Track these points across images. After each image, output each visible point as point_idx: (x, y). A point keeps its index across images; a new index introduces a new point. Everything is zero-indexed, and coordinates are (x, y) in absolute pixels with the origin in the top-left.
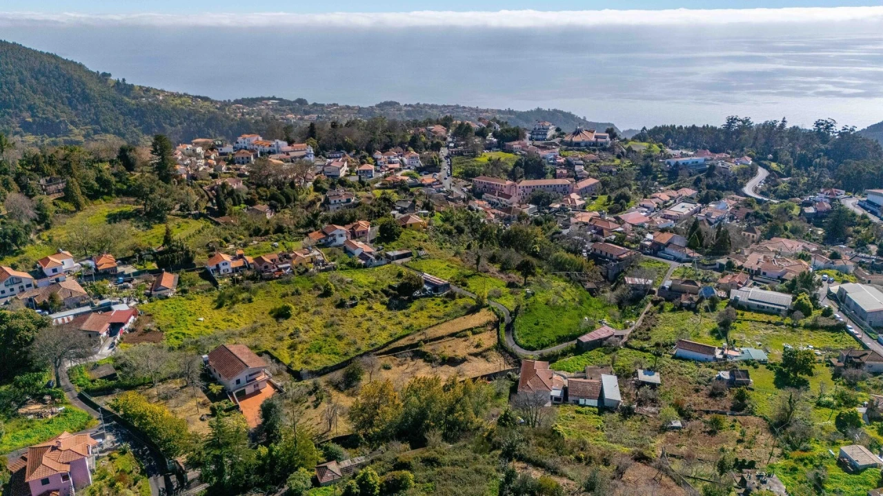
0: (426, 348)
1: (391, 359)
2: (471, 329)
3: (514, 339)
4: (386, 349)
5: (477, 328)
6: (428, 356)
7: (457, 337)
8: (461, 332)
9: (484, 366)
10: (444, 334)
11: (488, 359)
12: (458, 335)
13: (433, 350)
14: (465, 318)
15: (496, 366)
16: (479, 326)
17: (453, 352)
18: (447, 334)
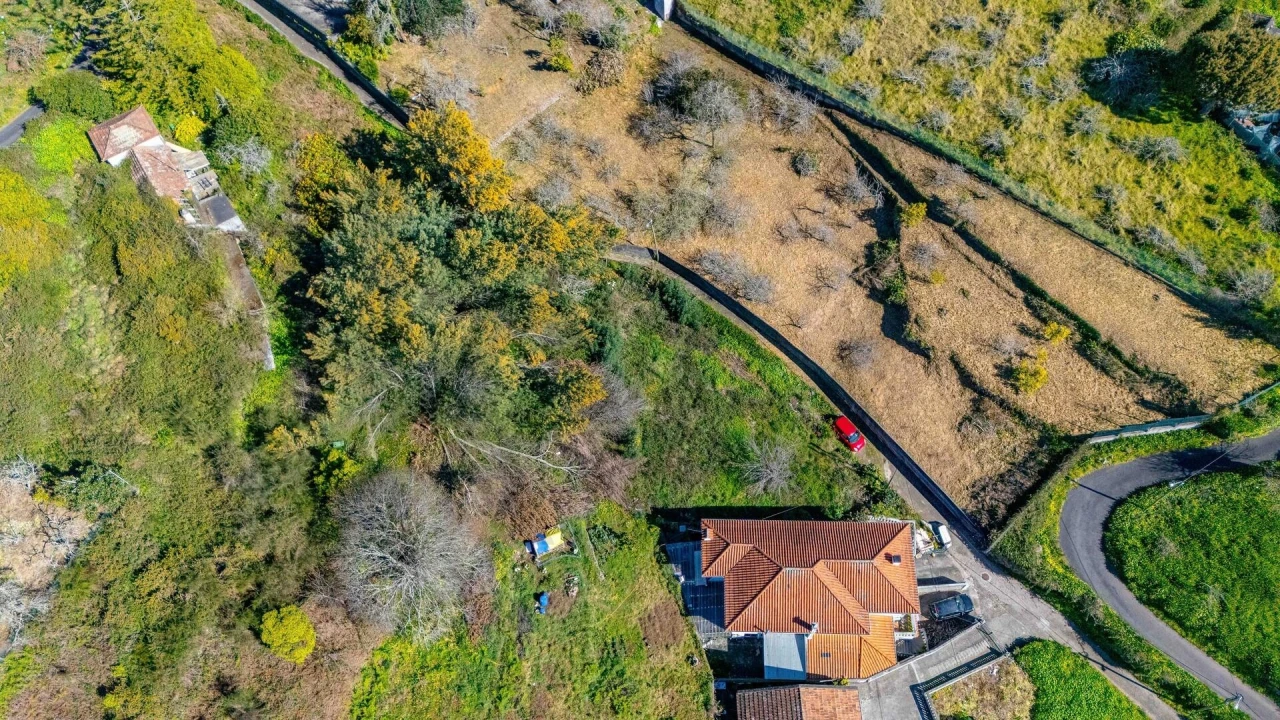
3: (1140, 492)
5: (1112, 349)
8: (1053, 303)
9: (926, 416)
10: (1012, 259)
11: (970, 421)
12: (1035, 301)
13: (917, 250)
14: (1156, 297)
15: (951, 456)
16: (1127, 354)
17: (935, 310)
18: (1016, 267)
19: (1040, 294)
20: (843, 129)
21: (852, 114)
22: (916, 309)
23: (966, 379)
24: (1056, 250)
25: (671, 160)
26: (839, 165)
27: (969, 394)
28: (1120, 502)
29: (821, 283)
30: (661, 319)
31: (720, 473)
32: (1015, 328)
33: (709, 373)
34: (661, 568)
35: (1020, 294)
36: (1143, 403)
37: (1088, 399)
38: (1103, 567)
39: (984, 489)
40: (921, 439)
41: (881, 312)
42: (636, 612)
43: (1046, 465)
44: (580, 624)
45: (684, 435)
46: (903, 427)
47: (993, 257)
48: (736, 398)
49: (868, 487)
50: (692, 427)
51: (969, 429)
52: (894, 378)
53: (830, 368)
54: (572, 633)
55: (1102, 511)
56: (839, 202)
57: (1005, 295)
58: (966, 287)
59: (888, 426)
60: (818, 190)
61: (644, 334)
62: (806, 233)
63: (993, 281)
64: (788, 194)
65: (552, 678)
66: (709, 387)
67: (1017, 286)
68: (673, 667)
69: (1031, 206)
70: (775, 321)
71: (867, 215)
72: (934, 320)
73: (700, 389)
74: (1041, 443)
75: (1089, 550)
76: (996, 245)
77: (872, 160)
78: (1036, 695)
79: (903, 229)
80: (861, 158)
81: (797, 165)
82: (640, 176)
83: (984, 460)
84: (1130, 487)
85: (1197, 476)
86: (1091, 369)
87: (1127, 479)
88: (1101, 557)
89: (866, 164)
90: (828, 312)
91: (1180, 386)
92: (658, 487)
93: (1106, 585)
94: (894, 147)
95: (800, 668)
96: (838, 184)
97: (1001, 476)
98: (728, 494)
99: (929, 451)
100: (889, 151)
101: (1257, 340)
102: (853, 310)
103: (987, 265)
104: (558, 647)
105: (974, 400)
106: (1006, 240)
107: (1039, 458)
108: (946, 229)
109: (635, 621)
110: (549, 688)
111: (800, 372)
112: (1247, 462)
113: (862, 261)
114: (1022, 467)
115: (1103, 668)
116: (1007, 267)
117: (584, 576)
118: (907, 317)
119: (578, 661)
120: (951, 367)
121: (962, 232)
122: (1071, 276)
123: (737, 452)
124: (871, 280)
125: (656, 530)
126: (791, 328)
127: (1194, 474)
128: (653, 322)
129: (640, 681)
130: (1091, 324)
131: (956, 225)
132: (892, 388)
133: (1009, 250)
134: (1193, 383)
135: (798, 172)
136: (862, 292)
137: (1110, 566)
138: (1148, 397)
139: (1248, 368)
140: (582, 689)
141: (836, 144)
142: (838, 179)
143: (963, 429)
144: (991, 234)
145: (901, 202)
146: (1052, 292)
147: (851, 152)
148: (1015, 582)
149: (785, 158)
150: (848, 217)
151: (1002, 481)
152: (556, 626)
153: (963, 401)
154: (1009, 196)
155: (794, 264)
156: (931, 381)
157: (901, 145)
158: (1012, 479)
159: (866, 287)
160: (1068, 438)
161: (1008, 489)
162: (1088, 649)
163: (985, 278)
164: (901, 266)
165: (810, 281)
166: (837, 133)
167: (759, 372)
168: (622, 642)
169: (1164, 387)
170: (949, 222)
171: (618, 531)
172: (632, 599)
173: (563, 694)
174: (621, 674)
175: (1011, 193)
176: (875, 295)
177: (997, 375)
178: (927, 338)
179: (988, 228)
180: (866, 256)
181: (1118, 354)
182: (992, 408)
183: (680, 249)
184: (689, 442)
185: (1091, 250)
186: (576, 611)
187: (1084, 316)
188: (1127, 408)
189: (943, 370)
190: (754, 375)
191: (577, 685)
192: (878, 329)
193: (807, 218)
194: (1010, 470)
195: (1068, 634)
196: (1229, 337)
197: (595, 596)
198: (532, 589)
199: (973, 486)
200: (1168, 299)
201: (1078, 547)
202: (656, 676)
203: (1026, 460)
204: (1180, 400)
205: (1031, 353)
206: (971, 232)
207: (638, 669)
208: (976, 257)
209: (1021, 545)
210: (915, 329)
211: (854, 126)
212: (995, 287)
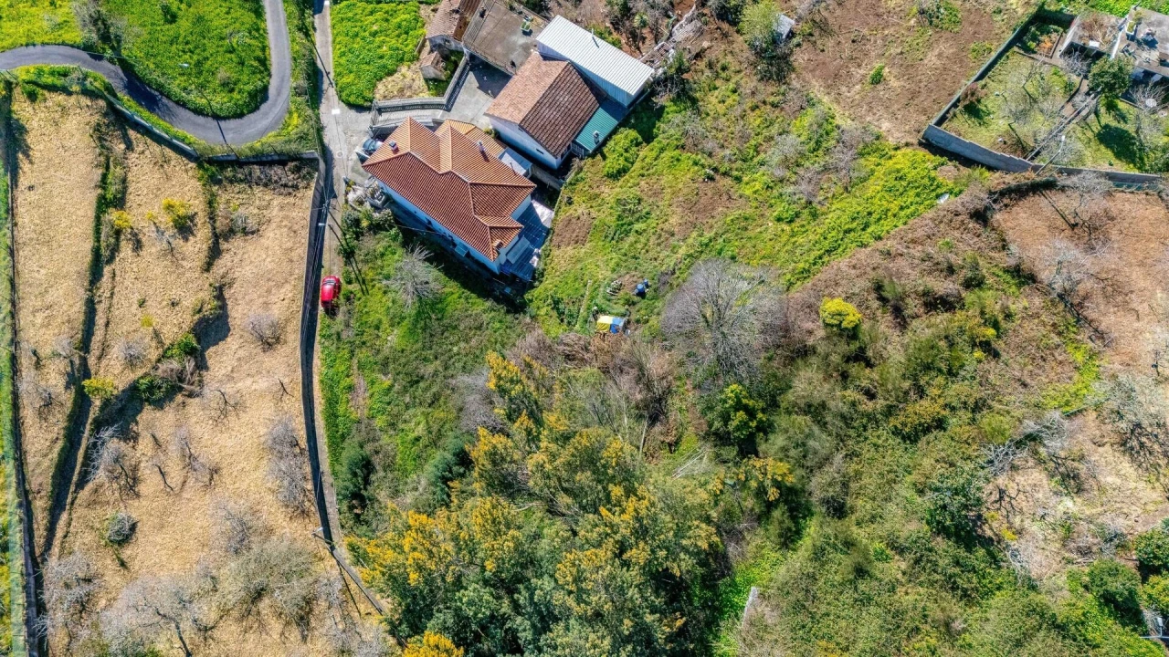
0: (111, 377)
1: (91, 504)
2: (103, 204)
3: (198, 111)
4: (40, 505)
5: (104, 182)
6: (151, 388)
7: (111, 260)
8: (98, 240)
9: (267, 256)
10: (82, 291)
11: (245, 228)
12: (105, 253)
13: (132, 361)
14: (31, 188)
15: (281, 221)
16: (100, 171)
17: (177, 308)
18: (86, 284)
19: (96, 253)
20: (51, 530)
21: (29, 532)
22: (188, 320)
23: (215, 253)
24: (43, 271)
25: (225, 637)
26: (95, 502)
27: (224, 246)
28: (217, 117)
29: (229, 407)
30: (381, 474)
31: (447, 314)
32: (141, 253)
33: (387, 399)
34: (544, 270)
35: (107, 270)
36: (130, 147)
37: (157, 176)
38: (269, 102)
39: (285, 186)
40: (289, 245)
41: (212, 349)
42: (583, 250)
43: (233, 166)
44: (626, 261)
45: (451, 358)
46: (292, 261)
47: (91, 308)
48: (385, 363)
49: (357, 238)
50: (438, 362)
51: (252, 224)
52: (259, 297)
53: (294, 338)
54: (635, 258)
55: (232, 123)
56: (135, 468)
57: (117, 279)
58: (135, 306)
59: (301, 269)
60: (138, 495)
61: (406, 470)
62: (190, 461)
63: (112, 294)
64: (164, 513)
65: (667, 239)
66: (397, 387)
67: (102, 276)
68: (584, 205)
69: (13, 317)
70: (295, 405)
71: (128, 435)
72: (189, 302)
73: (405, 390)
74: (219, 182)
75: (266, 114)
76: (77, 310)
77: (68, 477)
78: (381, 79)
79: (121, 389)
80: (72, 488)
81: (125, 536)
82: (269, 640)
83: (265, 203)
84: (201, 119)
85: (157, 90)
86: (130, 190)
87: (195, 124)
88: (264, 107)
89: (75, 478)
90: (249, 381)
91: (97, 128)
92: (501, 331)
93: (279, 93)
94: (39, 464)
95: (506, 154)
96: (115, 486)
97: (266, 185)
98: (455, 296)
99: (292, 235)
100: (46, 463)
101: (15, 116)
102: (230, 369)
103: (101, 308)
104: (651, 254)
105: (226, 240)
106: (65, 308)
107: (231, 174)
108: (92, 361)
109: (588, 245)
110: (673, 235)
111: (317, 362)
112: (120, 71)
113: (179, 398)
114: (247, 180)
115: (328, 74)
116: (91, 290)
117: (601, 289)
118: (201, 321)
119: (643, 240)
120: (214, 268)
121: (85, 345)
122: (60, 246)
123: (423, 322)
124: (192, 374)
125: (527, 296)
126: (288, 390)
127: (157, 93)
128: (390, 475)
129: (611, 208)
130: (94, 205)
131: (82, 354)
132: (269, 291)
133: (73, 298)
134: (87, 124)
135: (133, 528)
136: (207, 376)
137: (265, 99)
138: (123, 146)
139: (46, 107)
140: (652, 222)
141: (73, 524)
142: (112, 491)
143: (254, 228)
144: (69, 321)
145: (94, 412)
146: (88, 246)
147: (72, 503)
148: (326, 141)
149: (127, 553)
150: (145, 445)
151: (270, 180)
152: (643, 269)
153: (234, 246)
154: (18, 339)
155: (230, 443)
156: (237, 274)
157: (31, 460)
158: (262, 177)
159: (200, 375)
160: (200, 166)
161: (272, 172)
162: (325, 86)
163: (115, 300)
164: (159, 361)
165: (234, 418)
166: (59, 533)
167: (348, 376)
168: (606, 237)
169: (106, 140)
170: (84, 361)
171: (555, 314)
172: (579, 261)
173: (667, 226)
174: (620, 218)
175: (12, 340)
176: (202, 365)
177: (193, 235)
178: (206, 295)
179: (65, 328)
180: (171, 400)
181: (104, 177)
182: (221, 224)
183: (304, 533)
184: (450, 350)
185: (22, 254)
186: (623, 271)
187: (91, 213)
188: (143, 152)
189: (221, 271)
190: (352, 377)
191: (654, 225)
192: (229, 339)
193: (175, 476)
194: (257, 184)
195: (328, 99)
196: (27, 131)
197: (604, 273)
198: (643, 303)
199: (290, 194)
200: (24, 182)
201: (270, 119)
202: (599, 205)
203: (241, 181)
204: (108, 126)
205: (154, 229)
206: (80, 336)
207: (607, 216)
208: (100, 320)
209: (302, 138)
210: (206, 307)
211: (41, 520)
212: (116, 290)
